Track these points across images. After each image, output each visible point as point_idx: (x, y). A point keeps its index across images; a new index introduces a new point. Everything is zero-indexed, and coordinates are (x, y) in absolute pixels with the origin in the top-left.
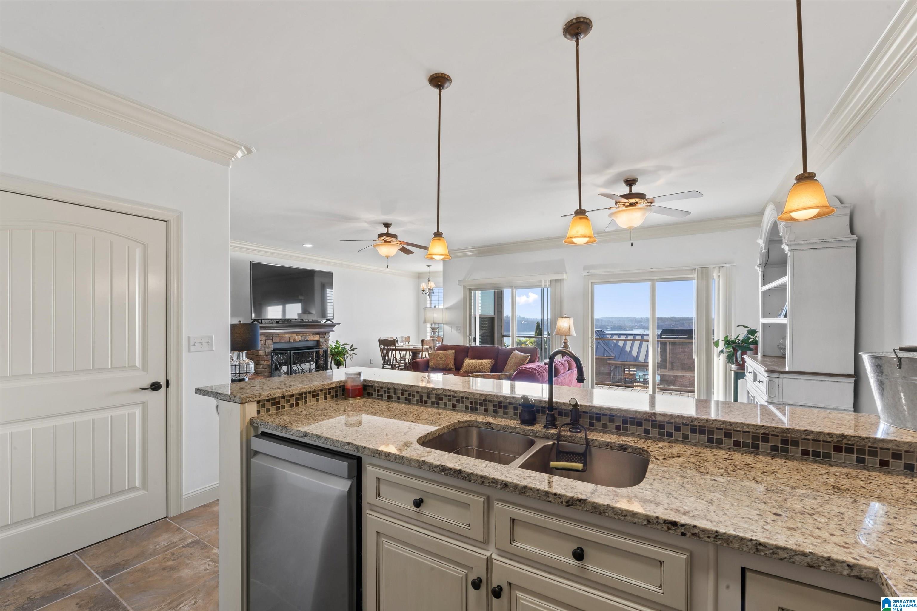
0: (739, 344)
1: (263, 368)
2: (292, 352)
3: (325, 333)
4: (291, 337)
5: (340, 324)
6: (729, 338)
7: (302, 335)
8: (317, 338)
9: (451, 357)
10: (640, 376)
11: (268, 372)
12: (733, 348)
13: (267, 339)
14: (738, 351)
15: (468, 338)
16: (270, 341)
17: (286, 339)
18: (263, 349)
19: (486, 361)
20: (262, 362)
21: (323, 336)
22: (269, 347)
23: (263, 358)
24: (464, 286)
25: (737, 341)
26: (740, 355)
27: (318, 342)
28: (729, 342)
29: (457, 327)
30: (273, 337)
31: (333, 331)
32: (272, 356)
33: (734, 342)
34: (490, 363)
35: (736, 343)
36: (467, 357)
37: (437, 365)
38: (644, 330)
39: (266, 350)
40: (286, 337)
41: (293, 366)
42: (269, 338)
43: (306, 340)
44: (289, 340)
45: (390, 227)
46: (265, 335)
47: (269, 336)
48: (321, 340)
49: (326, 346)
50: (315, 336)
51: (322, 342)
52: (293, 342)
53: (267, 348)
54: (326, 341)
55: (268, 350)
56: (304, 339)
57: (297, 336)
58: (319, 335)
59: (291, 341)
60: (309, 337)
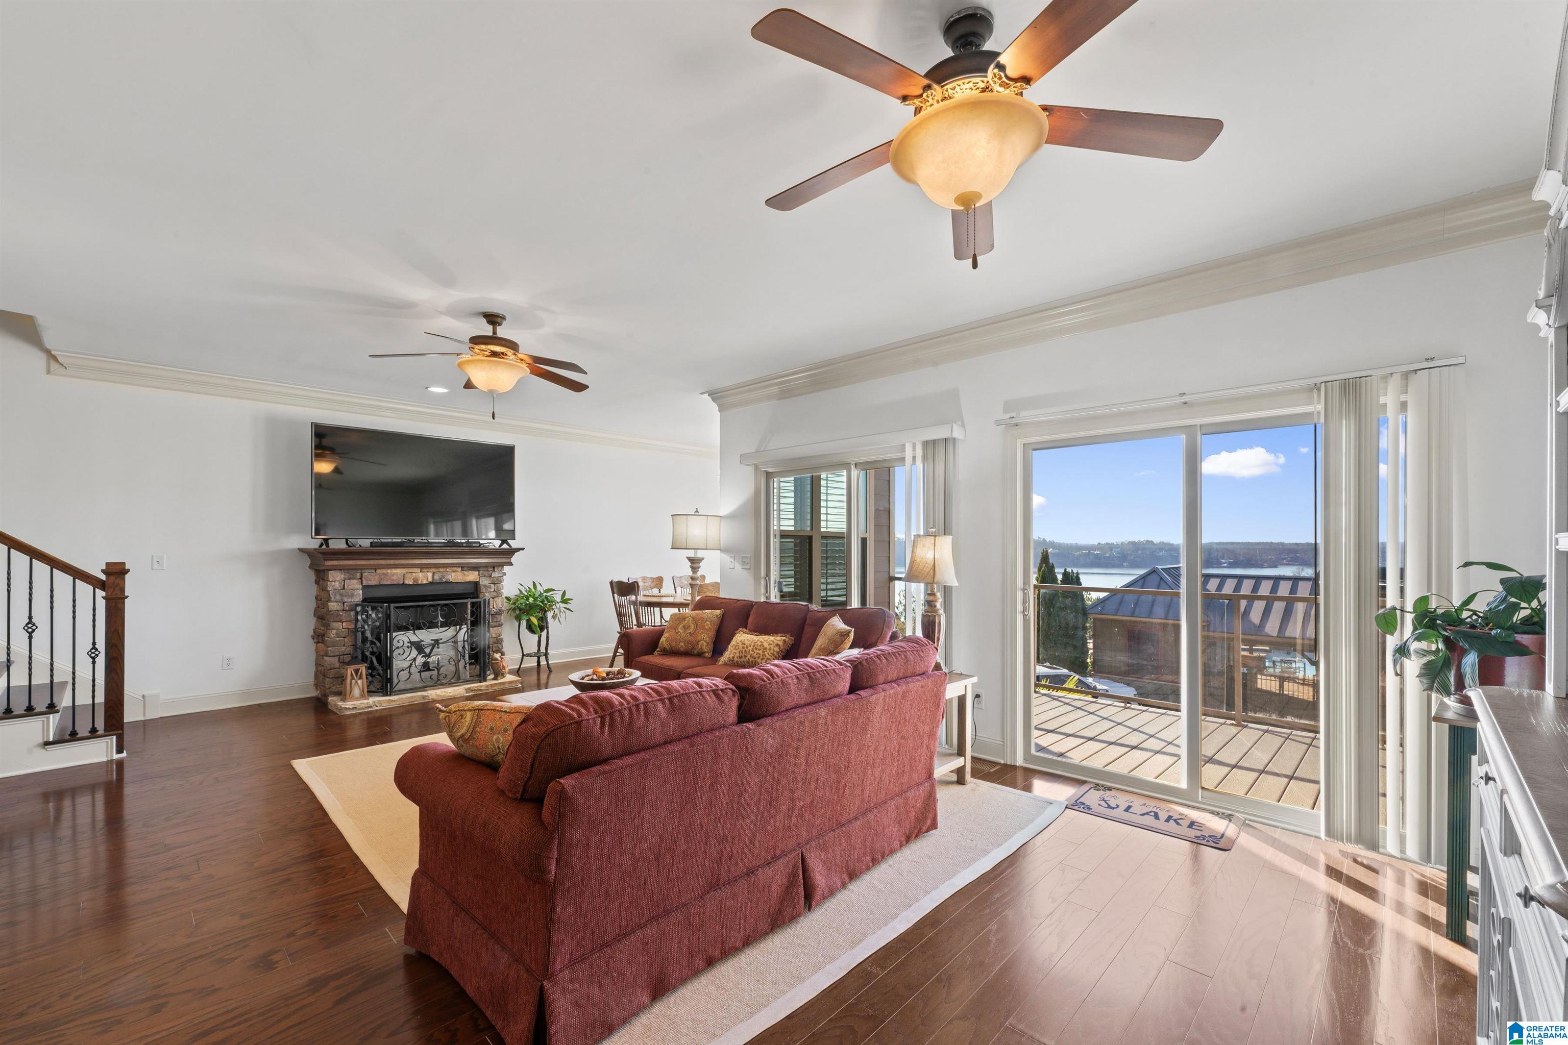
0: (1473, 627)
1: (338, 635)
2: (392, 606)
3: (494, 567)
4: (408, 576)
5: (523, 549)
6: (1433, 605)
7: (434, 570)
8: (472, 576)
9: (708, 625)
10: (1274, 662)
11: (350, 644)
12: (1447, 641)
13: (349, 579)
14: (1463, 652)
15: (763, 582)
16: (355, 582)
17: (395, 578)
18: (338, 597)
19: (772, 638)
20: (338, 625)
21: (486, 574)
22: (352, 595)
23: (338, 615)
24: (756, 468)
25: (1465, 614)
26: (1473, 666)
27: (476, 584)
28: (1433, 620)
29: (742, 557)
30: (362, 575)
31: (511, 564)
32: (357, 613)
33: (1452, 619)
34: (781, 643)
35: (1462, 622)
36: (746, 628)
37: (674, 644)
38: (1301, 567)
39: (346, 600)
40: (394, 574)
41: (395, 634)
42: (352, 576)
43: (444, 580)
44: (402, 580)
45: (500, 324)
46: (341, 570)
47: (352, 572)
48: (482, 581)
49: (495, 594)
50: (466, 573)
51: (485, 586)
52: (414, 584)
53: (348, 596)
54: (494, 584)
55: (349, 600)
56: (441, 579)
57: (423, 574)
58: (476, 571)
59: (407, 582)
60: (453, 574)
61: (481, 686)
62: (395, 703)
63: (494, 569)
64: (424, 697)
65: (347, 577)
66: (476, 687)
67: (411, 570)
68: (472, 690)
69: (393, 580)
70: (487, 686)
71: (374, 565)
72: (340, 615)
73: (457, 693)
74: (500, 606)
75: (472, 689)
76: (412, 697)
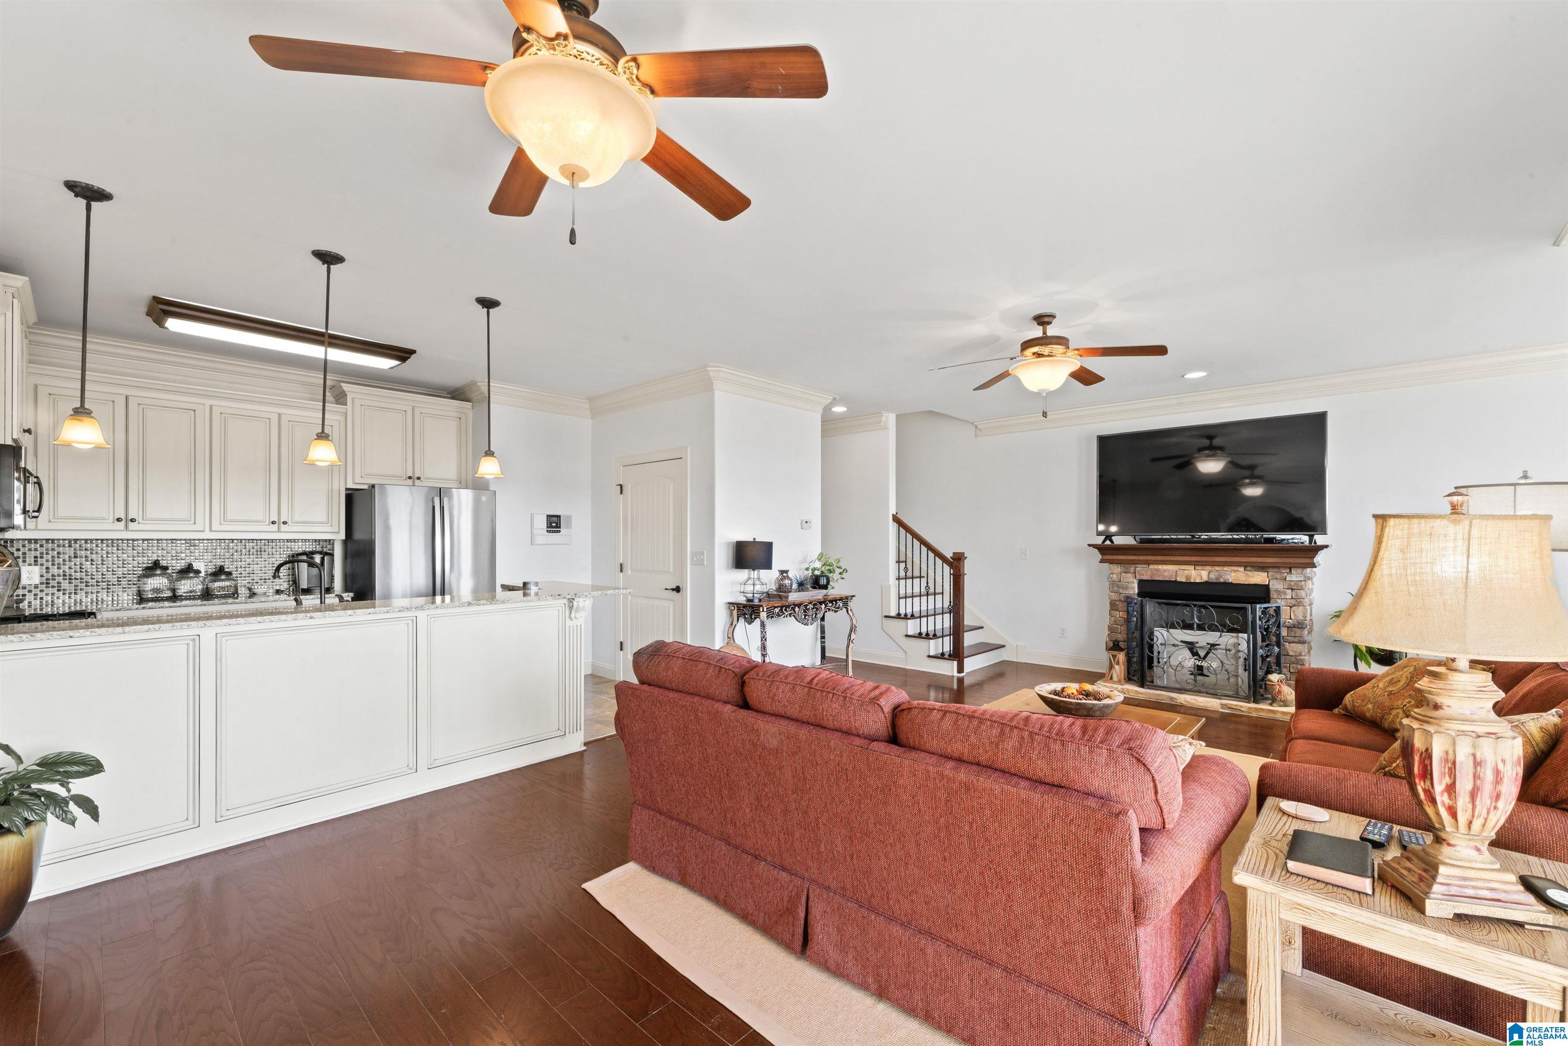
3: (1290, 569)
4: (1180, 573)
5: (1333, 546)
7: (1209, 568)
8: (1259, 578)
13: (1125, 572)
16: (1129, 575)
17: (1166, 574)
21: (1278, 576)
22: (1127, 588)
27: (1266, 588)
30: (1136, 569)
31: (1314, 565)
39: (1121, 591)
40: (1165, 571)
42: (1126, 570)
43: (1222, 580)
44: (1174, 576)
45: (1049, 323)
46: (1118, 564)
47: (1127, 566)
48: (1274, 585)
49: (1293, 602)
50: (1249, 573)
51: (1277, 591)
52: (1187, 583)
53: (1123, 588)
54: (1292, 590)
55: (1124, 592)
56: (1217, 578)
57: (1196, 571)
58: (1265, 571)
59: (1179, 579)
60: (1233, 574)
61: (1241, 707)
62: (1140, 695)
63: (1291, 571)
64: (1172, 699)
65: (1123, 570)
66: (1234, 705)
67: (1183, 567)
68: (1229, 708)
69: (1164, 576)
70: (1250, 708)
71: (1146, 561)
72: (1116, 604)
73: (1209, 705)
74: (1301, 618)
75: (1229, 706)
76: (1159, 695)
